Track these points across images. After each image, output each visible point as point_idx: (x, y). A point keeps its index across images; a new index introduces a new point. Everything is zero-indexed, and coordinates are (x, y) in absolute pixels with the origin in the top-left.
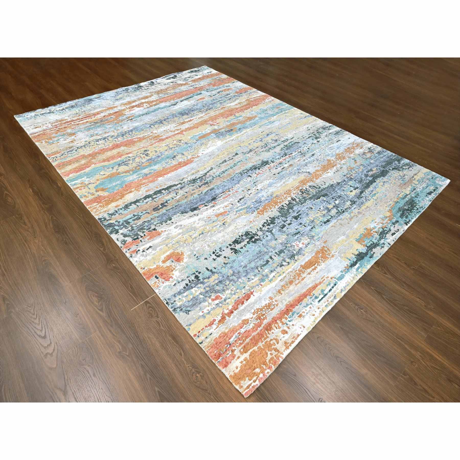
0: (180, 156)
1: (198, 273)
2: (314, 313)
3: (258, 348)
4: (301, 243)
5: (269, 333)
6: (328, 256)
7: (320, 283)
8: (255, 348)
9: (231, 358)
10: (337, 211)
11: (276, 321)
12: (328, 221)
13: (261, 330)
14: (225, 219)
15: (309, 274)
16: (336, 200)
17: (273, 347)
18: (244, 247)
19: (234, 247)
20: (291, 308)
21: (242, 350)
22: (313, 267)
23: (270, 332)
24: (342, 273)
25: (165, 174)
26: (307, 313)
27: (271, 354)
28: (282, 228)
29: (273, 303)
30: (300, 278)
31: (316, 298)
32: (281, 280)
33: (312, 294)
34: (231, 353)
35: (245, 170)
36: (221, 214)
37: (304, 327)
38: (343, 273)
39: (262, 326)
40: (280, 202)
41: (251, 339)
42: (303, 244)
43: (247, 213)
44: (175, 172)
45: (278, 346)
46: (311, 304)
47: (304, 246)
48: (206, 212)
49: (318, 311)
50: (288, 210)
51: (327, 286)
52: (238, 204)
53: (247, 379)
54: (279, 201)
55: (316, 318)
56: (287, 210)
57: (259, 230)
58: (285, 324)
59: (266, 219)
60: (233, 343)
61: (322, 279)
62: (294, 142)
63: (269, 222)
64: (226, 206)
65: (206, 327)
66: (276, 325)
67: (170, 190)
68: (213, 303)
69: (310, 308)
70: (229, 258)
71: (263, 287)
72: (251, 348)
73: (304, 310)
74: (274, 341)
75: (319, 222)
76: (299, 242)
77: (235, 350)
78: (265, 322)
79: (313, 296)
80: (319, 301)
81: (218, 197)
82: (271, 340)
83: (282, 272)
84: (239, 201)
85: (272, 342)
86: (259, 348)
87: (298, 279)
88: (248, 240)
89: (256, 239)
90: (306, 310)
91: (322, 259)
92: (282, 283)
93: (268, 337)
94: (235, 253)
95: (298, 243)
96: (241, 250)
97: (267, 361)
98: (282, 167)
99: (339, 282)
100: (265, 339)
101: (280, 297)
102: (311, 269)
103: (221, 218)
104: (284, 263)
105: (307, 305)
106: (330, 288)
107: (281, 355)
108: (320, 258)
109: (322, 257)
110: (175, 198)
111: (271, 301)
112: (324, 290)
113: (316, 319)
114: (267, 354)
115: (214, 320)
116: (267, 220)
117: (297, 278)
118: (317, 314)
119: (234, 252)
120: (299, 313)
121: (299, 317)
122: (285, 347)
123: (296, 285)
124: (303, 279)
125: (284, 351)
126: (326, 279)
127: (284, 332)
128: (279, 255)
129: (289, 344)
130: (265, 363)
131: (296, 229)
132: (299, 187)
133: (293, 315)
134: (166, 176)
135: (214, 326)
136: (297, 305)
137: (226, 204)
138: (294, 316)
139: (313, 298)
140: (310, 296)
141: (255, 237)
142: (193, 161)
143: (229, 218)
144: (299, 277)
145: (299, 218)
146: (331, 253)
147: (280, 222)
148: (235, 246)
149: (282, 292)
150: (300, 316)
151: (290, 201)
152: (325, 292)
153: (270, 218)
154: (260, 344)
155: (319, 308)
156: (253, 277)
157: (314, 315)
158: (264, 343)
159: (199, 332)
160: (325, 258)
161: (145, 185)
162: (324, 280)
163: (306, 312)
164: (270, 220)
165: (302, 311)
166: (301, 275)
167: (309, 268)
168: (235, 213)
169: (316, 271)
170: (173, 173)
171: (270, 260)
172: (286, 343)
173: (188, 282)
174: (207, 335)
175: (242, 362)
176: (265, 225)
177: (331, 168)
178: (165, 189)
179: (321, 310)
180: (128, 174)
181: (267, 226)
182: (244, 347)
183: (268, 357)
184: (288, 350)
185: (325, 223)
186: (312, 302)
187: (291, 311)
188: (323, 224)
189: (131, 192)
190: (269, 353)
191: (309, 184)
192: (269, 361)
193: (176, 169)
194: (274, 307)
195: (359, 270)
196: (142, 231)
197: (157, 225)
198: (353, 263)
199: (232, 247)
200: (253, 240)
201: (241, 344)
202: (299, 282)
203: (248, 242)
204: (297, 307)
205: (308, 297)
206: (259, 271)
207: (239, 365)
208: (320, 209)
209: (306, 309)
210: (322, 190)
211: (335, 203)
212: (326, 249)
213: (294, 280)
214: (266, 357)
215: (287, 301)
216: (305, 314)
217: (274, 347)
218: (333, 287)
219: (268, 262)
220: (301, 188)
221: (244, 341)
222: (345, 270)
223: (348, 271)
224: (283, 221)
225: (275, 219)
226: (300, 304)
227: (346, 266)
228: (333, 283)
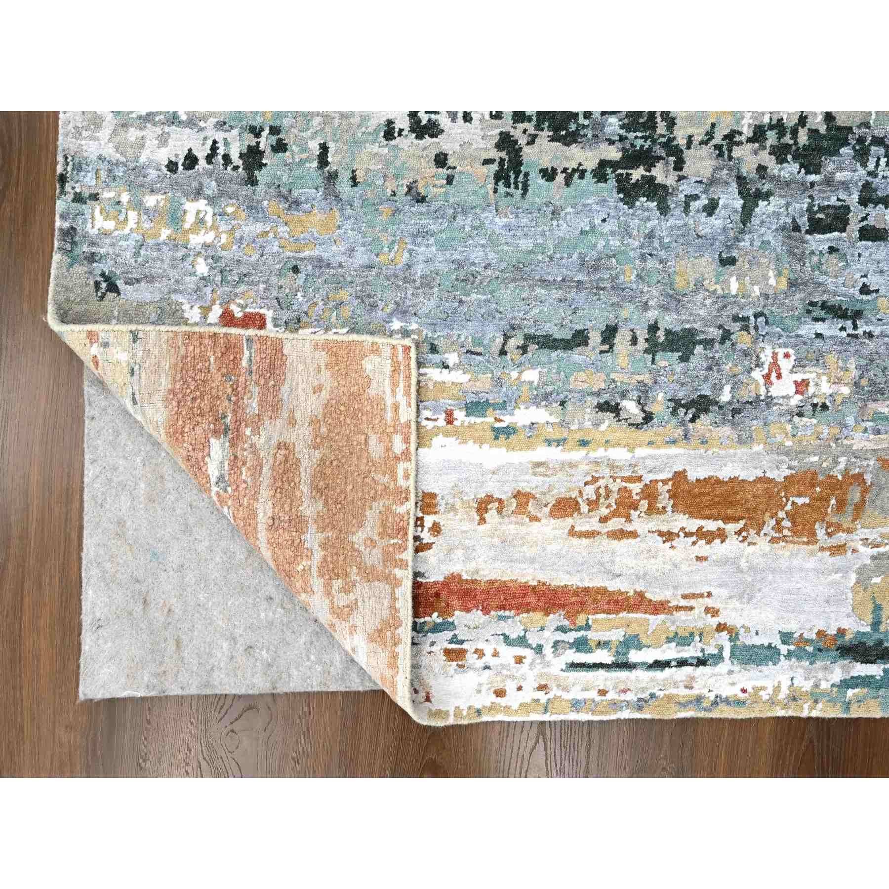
1: (273, 140)
2: (510, 687)
4: (799, 377)
6: (821, 533)
7: (659, 608)
15: (668, 536)
18: (560, 178)
19: (522, 141)
20: (455, 602)
22: (711, 525)
24: (777, 642)
26: (487, 667)
28: (816, 227)
30: (616, 524)
31: (581, 645)
32: (538, 465)
33: (581, 619)
37: (428, 699)
38: (784, 649)
42: (801, 386)
46: (539, 649)
47: (796, 400)
49: (529, 694)
51: (669, 640)
55: (493, 708)
57: (718, 139)
59: (809, 108)
61: (685, 597)
63: (803, 138)
69: (519, 660)
70: (450, 180)
71: (447, 434)
73: (488, 650)
76: (800, 364)
79: (579, 629)
80: (574, 666)
83: (579, 436)
87: (604, 520)
88: (613, 153)
89: (652, 179)
90: (496, 654)
91: (787, 523)
92: (530, 483)
94: (498, 177)
95: (786, 365)
96: (537, 181)
99: (723, 667)
101: (466, 526)
102: (693, 525)
104: (630, 407)
105: (522, 641)
106: (670, 652)
108: (781, 514)
109: (791, 516)
112: (639, 647)
113: (490, 709)
116: (803, 119)
117: (604, 511)
118: (513, 699)
119: (495, 167)
120: (462, 642)
121: (447, 652)
123: (572, 532)
124: (620, 535)
126: (696, 612)
128: (653, 348)
131: (865, 290)
133: (436, 628)
136: (486, 611)
138: (432, 637)
139: (571, 637)
140: (566, 623)
141: (659, 173)
144: (615, 514)
146: (849, 531)
147: (845, 185)
148: (531, 142)
149: (492, 515)
150: (454, 655)
152: (634, 656)
153: (829, 117)
155: (542, 688)
156: (452, 358)
157: (500, 693)
160: (801, 527)
162: (691, 608)
163: (488, 659)
164: (813, 133)
165: (480, 646)
166: (634, 514)
167: (694, 511)
169: (702, 549)
171: (595, 338)
173: (201, 153)
176: (772, 137)
179: (544, 700)
181: (773, 150)
186: (548, 650)
187: (447, 611)
195: (850, 693)
198: (870, 643)
199: (518, 133)
200: (637, 174)
202: (591, 535)
203: (603, 164)
205: (556, 619)
206: (503, 353)
209: (503, 649)
212: (855, 495)
213: (584, 508)
215: (472, 566)
216: (480, 663)
218: (682, 663)
219: (580, 338)
222: (808, 642)
223: (812, 658)
224: (867, 186)
225: (845, 143)
226: (500, 618)
227: (833, 631)
228: (703, 651)
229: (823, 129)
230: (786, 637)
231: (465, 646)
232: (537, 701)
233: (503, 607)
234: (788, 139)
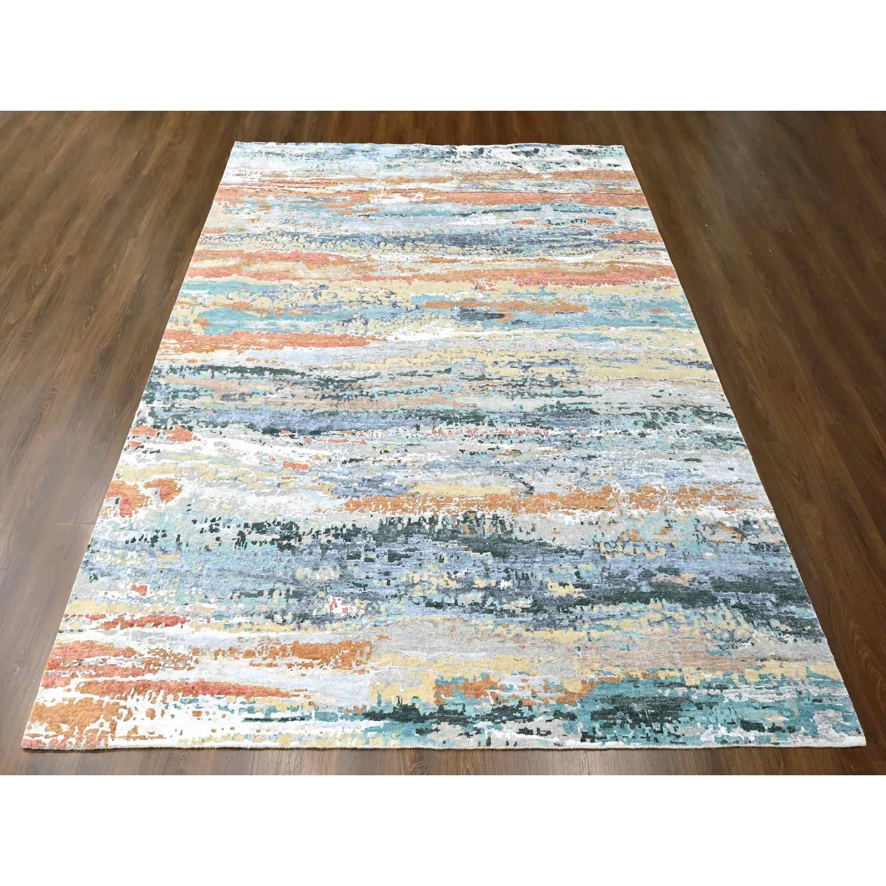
0: (359, 323)
1: (163, 533)
2: (218, 728)
3: (98, 701)
4: (344, 607)
5: (133, 695)
6: (354, 663)
7: (286, 695)
8: (96, 698)
9: (62, 682)
10: (480, 601)
11: (161, 688)
12: (439, 606)
13: (131, 682)
14: (289, 478)
15: (290, 666)
16: (508, 579)
17: (114, 718)
18: (258, 544)
19: (246, 533)
20: (200, 691)
21: (81, 685)
22: (307, 661)
23: (136, 695)
24: (336, 712)
25: (301, 345)
26: (210, 720)
27: (102, 725)
28: (350, 557)
29: (188, 662)
30: (269, 661)
31: (251, 710)
32: (240, 638)
33: (252, 699)
34: (68, 676)
35: (424, 411)
36: (294, 466)
37: (181, 734)
38: (339, 715)
39: (139, 678)
40: (405, 510)
41: (106, 682)
42: (345, 610)
43: (334, 491)
44: (319, 349)
45: (120, 723)
46: (233, 711)
47: (343, 615)
48: (281, 448)
49: (227, 731)
50: (398, 533)
51: (288, 709)
52: (339, 465)
53: (46, 725)
54: (406, 505)
55: (210, 738)
56: (398, 531)
57: (313, 533)
58: (165, 703)
59: (346, 523)
60: (84, 667)
61: (296, 691)
62: (587, 407)
63: (345, 532)
64: (318, 458)
65: (87, 616)
66: (154, 695)
67: (278, 377)
68: (128, 592)
69: (224, 716)
70: (220, 545)
71: (206, 626)
72: (91, 693)
73: (211, 711)
74: (125, 712)
75: (421, 594)
76: (344, 603)
77: (77, 676)
78: (148, 677)
79: (251, 703)
80: (247, 719)
81: (325, 433)
82: (125, 707)
83: (257, 627)
84: (345, 462)
85: (120, 711)
86: (100, 703)
87: (265, 659)
88: (277, 537)
89: (290, 544)
90: (214, 714)
91: (340, 661)
92: (236, 644)
93: (126, 699)
94: (236, 543)
95: (339, 603)
96: (250, 545)
97: (88, 728)
98: (494, 446)
99: (312, 721)
100: (121, 698)
101: (208, 661)
102: (300, 661)
103: (287, 472)
104: (278, 618)
105: (226, 708)
106: (288, 714)
107: (110, 739)
108: (337, 657)
109: (342, 658)
110: (269, 395)
111: (191, 655)
112: (275, 711)
113: (209, 740)
114: (98, 718)
115: (104, 616)
116: (344, 526)
117: (264, 655)
118: (218, 735)
119: (236, 541)
120: (200, 708)
121: (194, 713)
122: (126, 735)
123: (251, 664)
124: (270, 665)
125: (120, 737)
126: (301, 696)
127: (151, 714)
128: (288, 596)
129: (135, 735)
130: (82, 727)
131: (367, 578)
132: (473, 505)
133: (191, 702)
134: (299, 348)
135: (95, 624)
136: (212, 695)
137: (321, 453)
138: (188, 705)
139: (246, 706)
140: (245, 700)
141: (292, 542)
142: (365, 344)
143: (298, 480)
144: (270, 656)
145: (396, 562)
146: (365, 664)
147: (360, 546)
148: (250, 533)
149: (220, 657)
150: (197, 714)
151: (425, 520)
152: (273, 716)
153: (354, 525)
154: (107, 699)
155: (232, 728)
156: (212, 600)
157: (214, 731)
158: (112, 702)
159: (75, 616)
160: (345, 663)
161: (257, 349)
162: (299, 695)
163: (210, 716)
164: (348, 530)
165: (208, 710)
166: (277, 657)
167: (301, 656)
168: (314, 478)
169: (304, 671)
170: (314, 348)
171: (266, 593)
172: (135, 730)
173: (137, 538)
174: (75, 629)
175: (64, 699)
176: (333, 532)
177: (589, 508)
178: (271, 371)
179: (232, 735)
180: (259, 315)
181: (333, 535)
182: (90, 683)
183: (93, 724)
184: (125, 741)
185: (429, 604)
186: (236, 712)
187: (196, 694)
188: (423, 604)
189: (229, 348)
190: (101, 720)
191: (500, 512)
192: (89, 731)
193: (326, 345)
194: (183, 668)
195: (369, 734)
196: (175, 420)
197: (200, 424)
198: (377, 712)
199: (245, 531)
200: (285, 542)
201: (91, 676)
202: (259, 665)
203: (273, 540)
204: (208, 697)
205: (241, 699)
206: (231, 598)
207: (59, 700)
208: (456, 573)
209: (217, 711)
210: (509, 541)
211: (498, 583)
212: (367, 649)
213: (257, 655)
214: (92, 723)
215: (209, 676)
216: (207, 718)
217: (117, 720)
218: (294, 719)
219: (261, 593)
220: (474, 509)
221: (97, 675)
222: (350, 711)
223: (352, 719)
224: (366, 546)
225: (359, 533)
226: (218, 698)
227: (360, 707)
228: (302, 713)
229: (352, 529)
230: (340, 709)
231: (201, 710)
232: (229, 735)
233: (219, 694)
234: (339, 532)
